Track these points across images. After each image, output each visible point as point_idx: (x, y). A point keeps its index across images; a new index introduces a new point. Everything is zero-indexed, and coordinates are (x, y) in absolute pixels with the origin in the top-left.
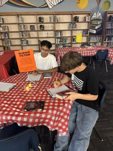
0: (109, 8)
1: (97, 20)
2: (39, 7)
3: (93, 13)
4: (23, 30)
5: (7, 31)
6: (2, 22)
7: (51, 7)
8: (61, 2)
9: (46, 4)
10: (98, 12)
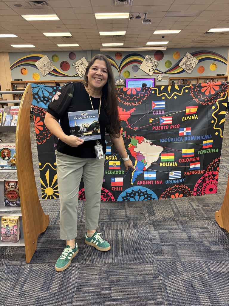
0: (129, 77)
1: (120, 85)
2: (72, 76)
3: (116, 80)
7: (81, 76)
10: (121, 79)
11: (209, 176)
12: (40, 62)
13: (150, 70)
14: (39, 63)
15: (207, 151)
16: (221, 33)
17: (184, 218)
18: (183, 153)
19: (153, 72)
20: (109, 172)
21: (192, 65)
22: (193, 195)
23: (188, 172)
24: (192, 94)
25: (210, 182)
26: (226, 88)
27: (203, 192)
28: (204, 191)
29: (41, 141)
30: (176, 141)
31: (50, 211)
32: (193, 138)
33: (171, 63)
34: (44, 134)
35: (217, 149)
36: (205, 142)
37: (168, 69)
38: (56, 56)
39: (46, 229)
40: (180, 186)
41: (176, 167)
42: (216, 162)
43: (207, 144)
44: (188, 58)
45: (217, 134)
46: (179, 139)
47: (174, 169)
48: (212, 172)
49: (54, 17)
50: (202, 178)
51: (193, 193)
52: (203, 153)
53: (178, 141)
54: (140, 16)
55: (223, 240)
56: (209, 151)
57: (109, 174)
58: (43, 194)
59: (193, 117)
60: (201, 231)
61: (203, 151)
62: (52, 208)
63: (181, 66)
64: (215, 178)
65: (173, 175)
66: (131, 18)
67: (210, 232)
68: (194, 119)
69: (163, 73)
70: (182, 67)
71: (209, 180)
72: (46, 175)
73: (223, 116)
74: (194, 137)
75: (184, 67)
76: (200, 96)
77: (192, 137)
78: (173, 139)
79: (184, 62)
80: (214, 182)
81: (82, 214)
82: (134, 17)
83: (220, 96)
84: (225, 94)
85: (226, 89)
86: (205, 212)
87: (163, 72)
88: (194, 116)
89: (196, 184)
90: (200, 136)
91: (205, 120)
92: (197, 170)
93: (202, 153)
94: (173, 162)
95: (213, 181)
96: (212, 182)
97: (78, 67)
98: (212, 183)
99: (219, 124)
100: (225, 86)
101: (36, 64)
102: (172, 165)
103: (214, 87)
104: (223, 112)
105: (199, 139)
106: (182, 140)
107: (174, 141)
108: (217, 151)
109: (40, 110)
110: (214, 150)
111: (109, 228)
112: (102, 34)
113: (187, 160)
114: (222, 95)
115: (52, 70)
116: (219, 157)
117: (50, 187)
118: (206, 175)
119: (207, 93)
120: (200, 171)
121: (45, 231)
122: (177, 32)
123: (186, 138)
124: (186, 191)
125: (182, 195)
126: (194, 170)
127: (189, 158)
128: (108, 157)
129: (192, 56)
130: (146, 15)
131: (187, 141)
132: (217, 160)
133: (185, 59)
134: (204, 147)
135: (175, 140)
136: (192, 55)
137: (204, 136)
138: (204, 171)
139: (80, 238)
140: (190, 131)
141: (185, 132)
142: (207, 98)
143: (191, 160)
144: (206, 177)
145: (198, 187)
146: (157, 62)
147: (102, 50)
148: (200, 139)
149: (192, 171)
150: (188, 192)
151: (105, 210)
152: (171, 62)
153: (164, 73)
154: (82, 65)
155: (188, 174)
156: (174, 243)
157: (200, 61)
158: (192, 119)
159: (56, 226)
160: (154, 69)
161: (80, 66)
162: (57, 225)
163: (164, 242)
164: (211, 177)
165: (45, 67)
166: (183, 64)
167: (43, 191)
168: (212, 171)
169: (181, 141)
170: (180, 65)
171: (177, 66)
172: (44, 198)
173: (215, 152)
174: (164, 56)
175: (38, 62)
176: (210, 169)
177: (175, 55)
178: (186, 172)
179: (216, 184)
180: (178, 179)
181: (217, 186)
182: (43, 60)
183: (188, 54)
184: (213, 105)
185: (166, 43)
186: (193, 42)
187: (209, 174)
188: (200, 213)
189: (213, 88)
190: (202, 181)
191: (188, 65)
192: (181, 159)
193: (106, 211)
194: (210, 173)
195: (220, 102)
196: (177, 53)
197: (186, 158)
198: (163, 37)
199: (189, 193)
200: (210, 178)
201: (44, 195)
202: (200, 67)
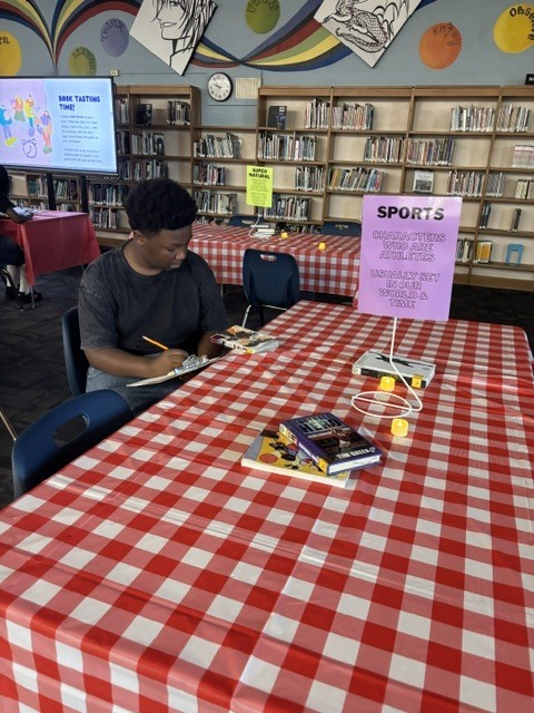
13: (175, 42)
19: (188, 54)
21: (388, 16)
33: (275, 7)
37: (261, 39)
63: (326, 20)
69: (236, 62)
75: (344, 29)
87: (240, 56)
153: (244, 62)
160: (191, 42)
166: (338, 13)
170: (319, 17)
171: (306, 23)
191: (363, 19)
202: (435, 30)
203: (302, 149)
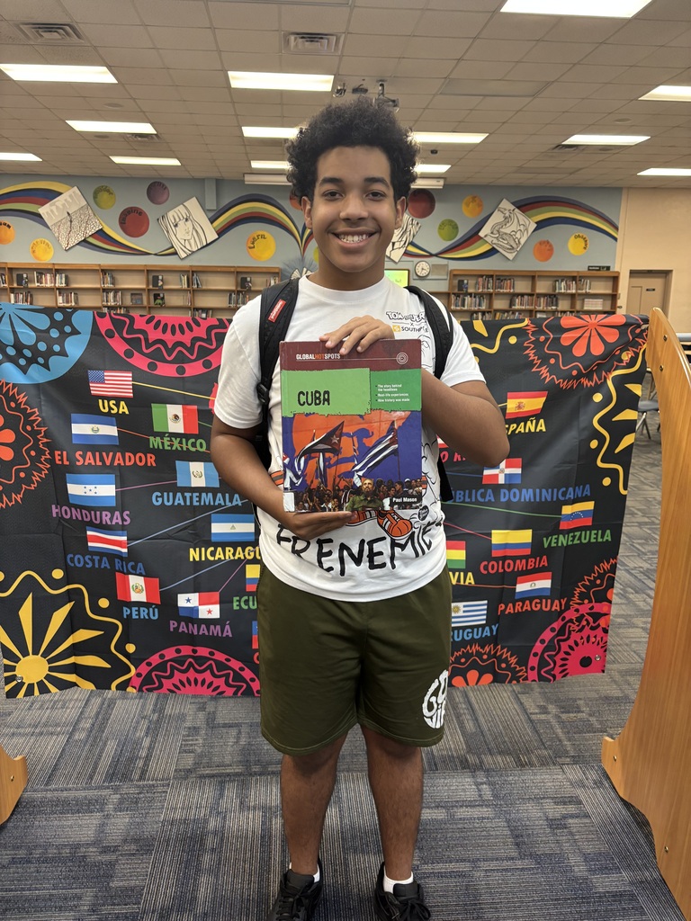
2: (156, 254)
3: (291, 271)
4: (112, 303)
5: (73, 304)
6: (64, 285)
7: (183, 255)
8: (207, 245)
9: (173, 247)
10: (305, 269)
11: (579, 619)
12: (57, 207)
13: (394, 244)
14: (52, 211)
15: (574, 537)
16: (601, 150)
17: (499, 759)
18: (493, 542)
19: (403, 250)
20: (247, 602)
21: (518, 235)
22: (526, 679)
23: (511, 605)
24: (531, 353)
25: (582, 638)
26: (640, 335)
27: (558, 669)
28: (561, 666)
29: (5, 498)
30: (474, 500)
31: (37, 731)
32: (527, 495)
33: (455, 227)
34: (18, 471)
35: (608, 532)
36: (567, 510)
37: (447, 244)
38: (108, 191)
39: (14, 810)
40: (483, 648)
41: (469, 587)
42: (605, 573)
43: (574, 516)
44: (507, 215)
45: (607, 482)
46: (483, 495)
47: (464, 594)
48: (591, 605)
49: (99, 75)
50: (556, 625)
51: (526, 672)
52: (560, 544)
53: (477, 502)
54: (364, 87)
55: (630, 848)
56: (580, 538)
57: (246, 607)
58: (8, 680)
59: (531, 426)
60: (556, 811)
61: (561, 537)
62: (43, 721)
63: (486, 236)
64: (599, 625)
65: (461, 614)
66: (338, 91)
67: (587, 816)
68: (533, 430)
69: (432, 255)
70: (489, 239)
71: (580, 630)
72: (20, 613)
73: (629, 426)
74: (531, 491)
75: (495, 241)
76: (556, 357)
77: (524, 491)
78: (464, 496)
79: (493, 228)
80: (595, 637)
81: (152, 741)
82: (349, 90)
83: (621, 361)
84: (637, 354)
85: (640, 341)
86: (568, 733)
87: (434, 252)
88: (532, 421)
89: (538, 644)
90: (550, 490)
91: (570, 439)
92: (541, 598)
93: (557, 543)
94: (459, 570)
95: (592, 633)
96: (589, 636)
97: (176, 226)
98: (588, 642)
99: (617, 451)
100: (638, 331)
101: (43, 210)
102: (459, 580)
103: (602, 330)
104: (628, 415)
105: (549, 499)
106: (493, 500)
107: (467, 500)
108: (608, 536)
109: (5, 390)
110: (597, 534)
111: (241, 803)
112: (250, 132)
113: (509, 567)
114: (626, 357)
115: (93, 231)
116: (615, 557)
117: (36, 652)
118: (570, 615)
119: (579, 351)
120: (549, 601)
121: (10, 818)
122: (476, 138)
123: (507, 492)
124: (504, 665)
125: (488, 677)
126: (531, 599)
127: (514, 558)
128: (244, 551)
129: (517, 210)
130: (382, 85)
131: (509, 505)
132: (606, 566)
133: (496, 218)
134: (563, 526)
135: (470, 496)
136: (518, 208)
137: (564, 489)
138: (563, 603)
139: (133, 847)
140: (519, 471)
141: (502, 471)
142: (575, 367)
143: (520, 565)
144: (571, 621)
145: (543, 653)
146: (415, 222)
147: (249, 179)
148: (552, 498)
149: (523, 600)
150: (508, 668)
151: (230, 726)
152: (456, 225)
153: (436, 255)
154: (187, 220)
155: (510, 609)
156: (468, 864)
157: (541, 225)
158: (527, 431)
159: (49, 795)
160: (405, 243)
161: (181, 224)
162: (56, 790)
163: (433, 863)
164: (586, 620)
165: (71, 222)
166: (492, 233)
167: (8, 668)
168: (590, 602)
169: (490, 500)
170: (482, 234)
171: (473, 237)
172: (12, 694)
173: (600, 540)
174: (437, 205)
175: (51, 205)
176: (582, 596)
177: (468, 205)
178: (502, 605)
179: (601, 644)
180: (478, 626)
181: (605, 651)
182: (66, 200)
183: (506, 205)
184: (596, 389)
185: (442, 169)
186: (520, 169)
187: (580, 613)
188: (551, 740)
189: (599, 334)
190: (558, 635)
191: (505, 237)
192: (486, 563)
193: (234, 732)
194: (585, 608)
195: (621, 382)
196: (474, 198)
197: (504, 558)
198: (434, 152)
199: (514, 672)
200: (584, 623)
201: (14, 683)
202: (541, 243)
203: (477, 303)
